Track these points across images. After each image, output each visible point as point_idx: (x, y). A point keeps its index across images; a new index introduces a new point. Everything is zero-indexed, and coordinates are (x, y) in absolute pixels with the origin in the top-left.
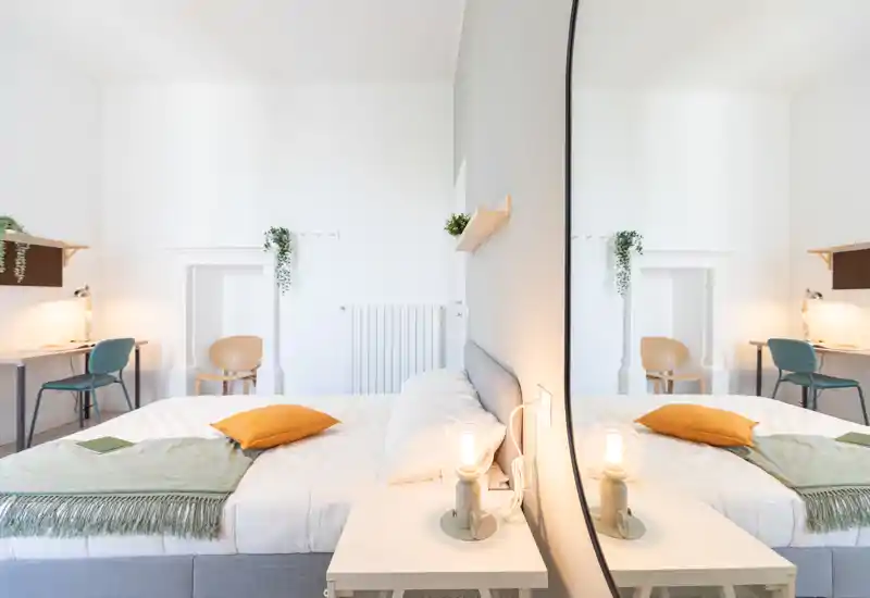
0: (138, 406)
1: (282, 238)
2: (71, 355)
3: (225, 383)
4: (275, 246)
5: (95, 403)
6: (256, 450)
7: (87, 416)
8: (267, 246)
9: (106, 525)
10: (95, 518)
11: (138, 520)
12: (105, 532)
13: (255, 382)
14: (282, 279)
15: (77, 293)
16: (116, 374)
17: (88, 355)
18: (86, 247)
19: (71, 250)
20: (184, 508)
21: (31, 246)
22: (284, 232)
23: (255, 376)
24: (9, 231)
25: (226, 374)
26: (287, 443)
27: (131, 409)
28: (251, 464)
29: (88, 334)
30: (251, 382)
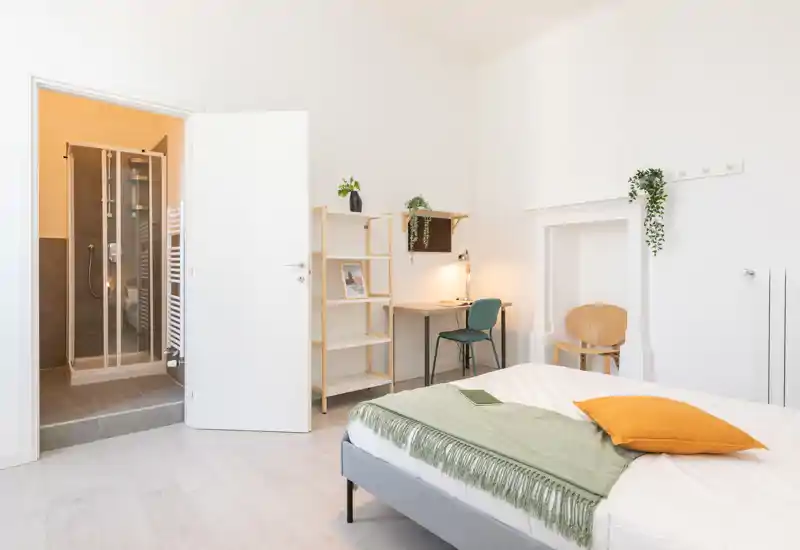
0: (504, 367)
1: (652, 184)
2: (456, 312)
3: (583, 356)
4: (643, 194)
5: (473, 357)
6: (630, 451)
7: (468, 367)
8: (633, 195)
9: (480, 478)
10: (473, 467)
11: (507, 487)
12: (479, 486)
13: (617, 361)
14: (655, 235)
15: (460, 257)
16: (487, 332)
17: (467, 312)
18: (466, 216)
19: (456, 220)
20: (550, 492)
21: (433, 219)
22: (656, 174)
23: (617, 354)
24: (420, 208)
25: (584, 345)
26: (671, 453)
27: (499, 368)
28: (626, 466)
29: (467, 294)
30: (612, 359)
